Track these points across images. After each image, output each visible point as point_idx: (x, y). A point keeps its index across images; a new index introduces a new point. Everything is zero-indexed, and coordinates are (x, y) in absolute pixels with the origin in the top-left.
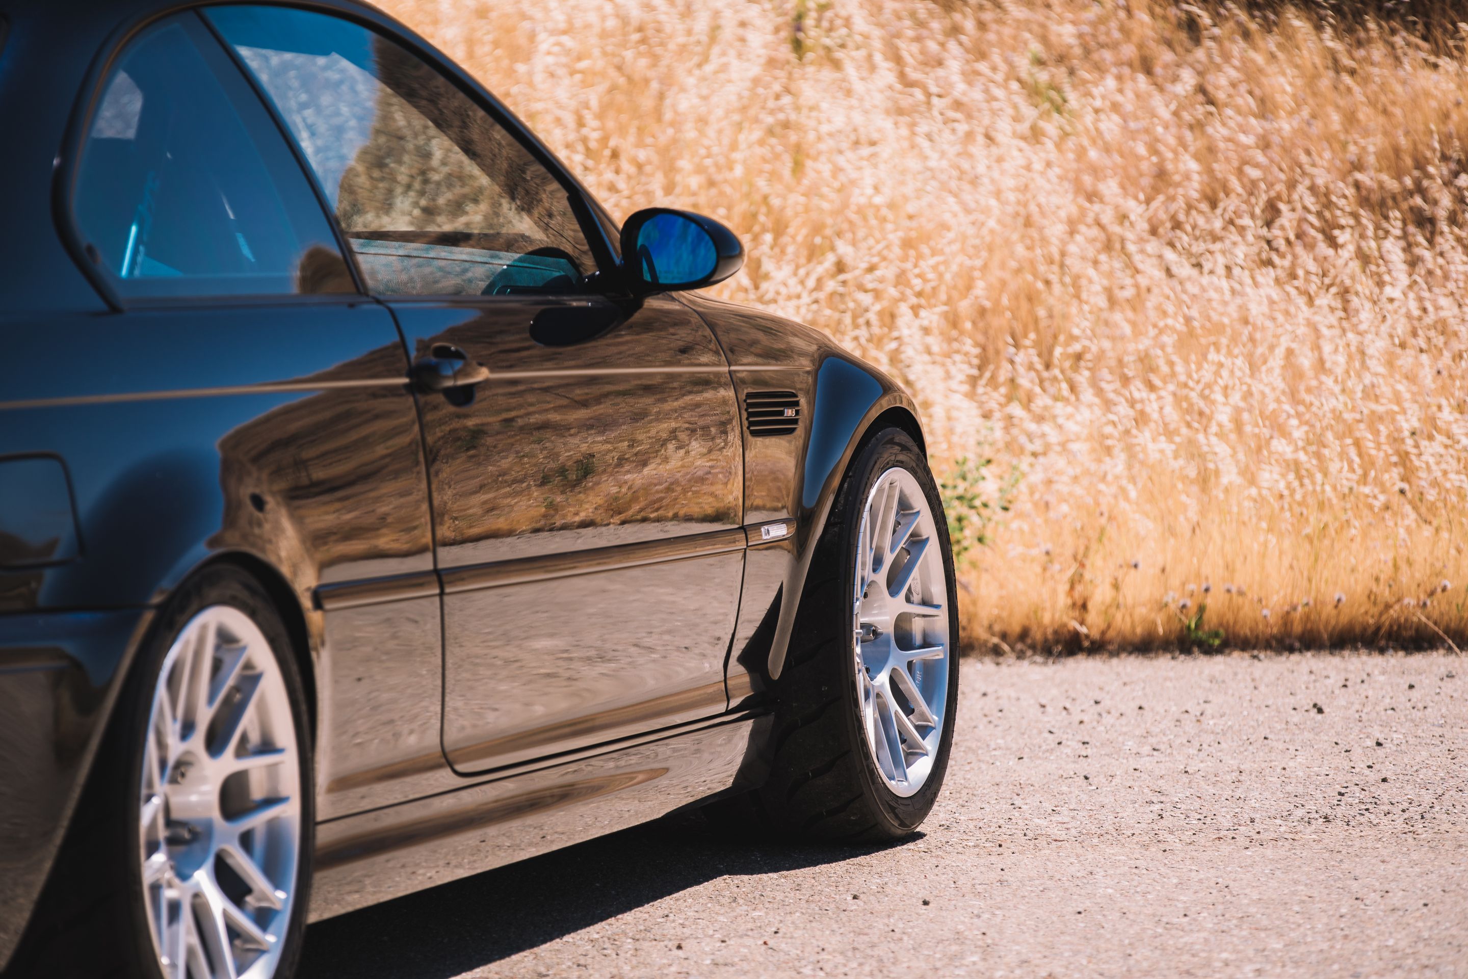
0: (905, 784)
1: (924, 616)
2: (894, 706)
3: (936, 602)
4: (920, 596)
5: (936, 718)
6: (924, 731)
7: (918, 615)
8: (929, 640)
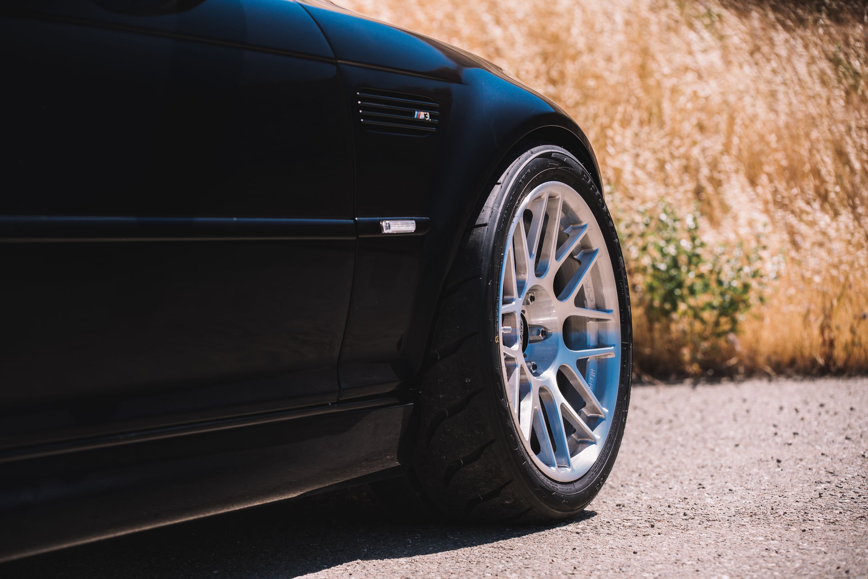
0: (569, 470)
1: (598, 320)
2: (560, 399)
3: (608, 308)
4: (594, 303)
5: (606, 410)
6: (593, 422)
7: (591, 319)
8: (603, 341)
